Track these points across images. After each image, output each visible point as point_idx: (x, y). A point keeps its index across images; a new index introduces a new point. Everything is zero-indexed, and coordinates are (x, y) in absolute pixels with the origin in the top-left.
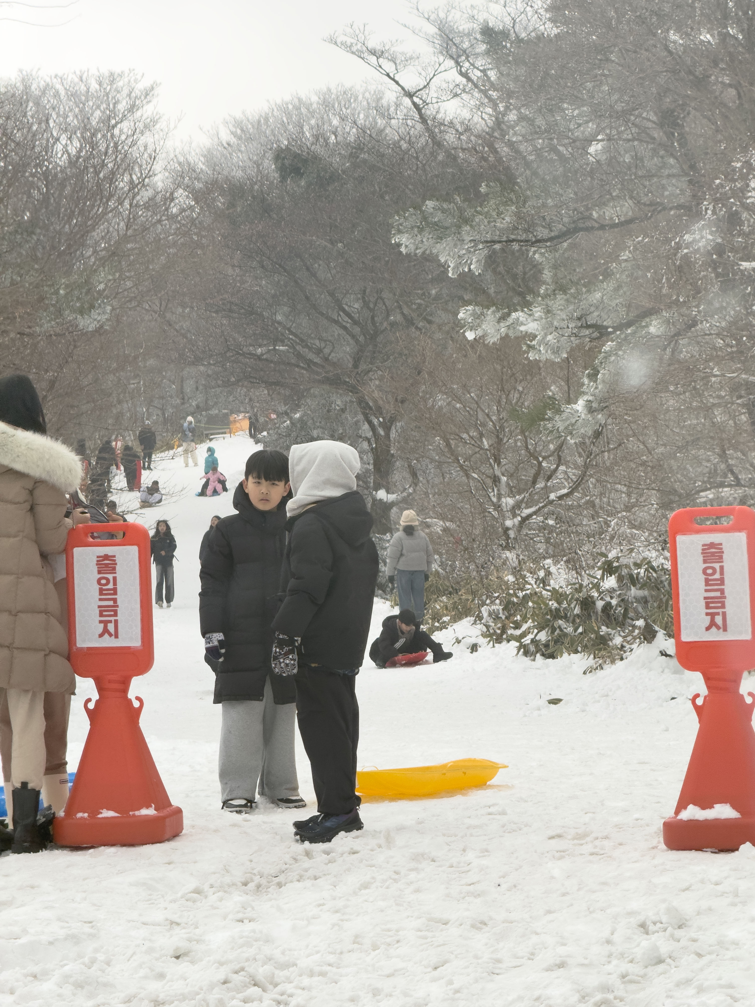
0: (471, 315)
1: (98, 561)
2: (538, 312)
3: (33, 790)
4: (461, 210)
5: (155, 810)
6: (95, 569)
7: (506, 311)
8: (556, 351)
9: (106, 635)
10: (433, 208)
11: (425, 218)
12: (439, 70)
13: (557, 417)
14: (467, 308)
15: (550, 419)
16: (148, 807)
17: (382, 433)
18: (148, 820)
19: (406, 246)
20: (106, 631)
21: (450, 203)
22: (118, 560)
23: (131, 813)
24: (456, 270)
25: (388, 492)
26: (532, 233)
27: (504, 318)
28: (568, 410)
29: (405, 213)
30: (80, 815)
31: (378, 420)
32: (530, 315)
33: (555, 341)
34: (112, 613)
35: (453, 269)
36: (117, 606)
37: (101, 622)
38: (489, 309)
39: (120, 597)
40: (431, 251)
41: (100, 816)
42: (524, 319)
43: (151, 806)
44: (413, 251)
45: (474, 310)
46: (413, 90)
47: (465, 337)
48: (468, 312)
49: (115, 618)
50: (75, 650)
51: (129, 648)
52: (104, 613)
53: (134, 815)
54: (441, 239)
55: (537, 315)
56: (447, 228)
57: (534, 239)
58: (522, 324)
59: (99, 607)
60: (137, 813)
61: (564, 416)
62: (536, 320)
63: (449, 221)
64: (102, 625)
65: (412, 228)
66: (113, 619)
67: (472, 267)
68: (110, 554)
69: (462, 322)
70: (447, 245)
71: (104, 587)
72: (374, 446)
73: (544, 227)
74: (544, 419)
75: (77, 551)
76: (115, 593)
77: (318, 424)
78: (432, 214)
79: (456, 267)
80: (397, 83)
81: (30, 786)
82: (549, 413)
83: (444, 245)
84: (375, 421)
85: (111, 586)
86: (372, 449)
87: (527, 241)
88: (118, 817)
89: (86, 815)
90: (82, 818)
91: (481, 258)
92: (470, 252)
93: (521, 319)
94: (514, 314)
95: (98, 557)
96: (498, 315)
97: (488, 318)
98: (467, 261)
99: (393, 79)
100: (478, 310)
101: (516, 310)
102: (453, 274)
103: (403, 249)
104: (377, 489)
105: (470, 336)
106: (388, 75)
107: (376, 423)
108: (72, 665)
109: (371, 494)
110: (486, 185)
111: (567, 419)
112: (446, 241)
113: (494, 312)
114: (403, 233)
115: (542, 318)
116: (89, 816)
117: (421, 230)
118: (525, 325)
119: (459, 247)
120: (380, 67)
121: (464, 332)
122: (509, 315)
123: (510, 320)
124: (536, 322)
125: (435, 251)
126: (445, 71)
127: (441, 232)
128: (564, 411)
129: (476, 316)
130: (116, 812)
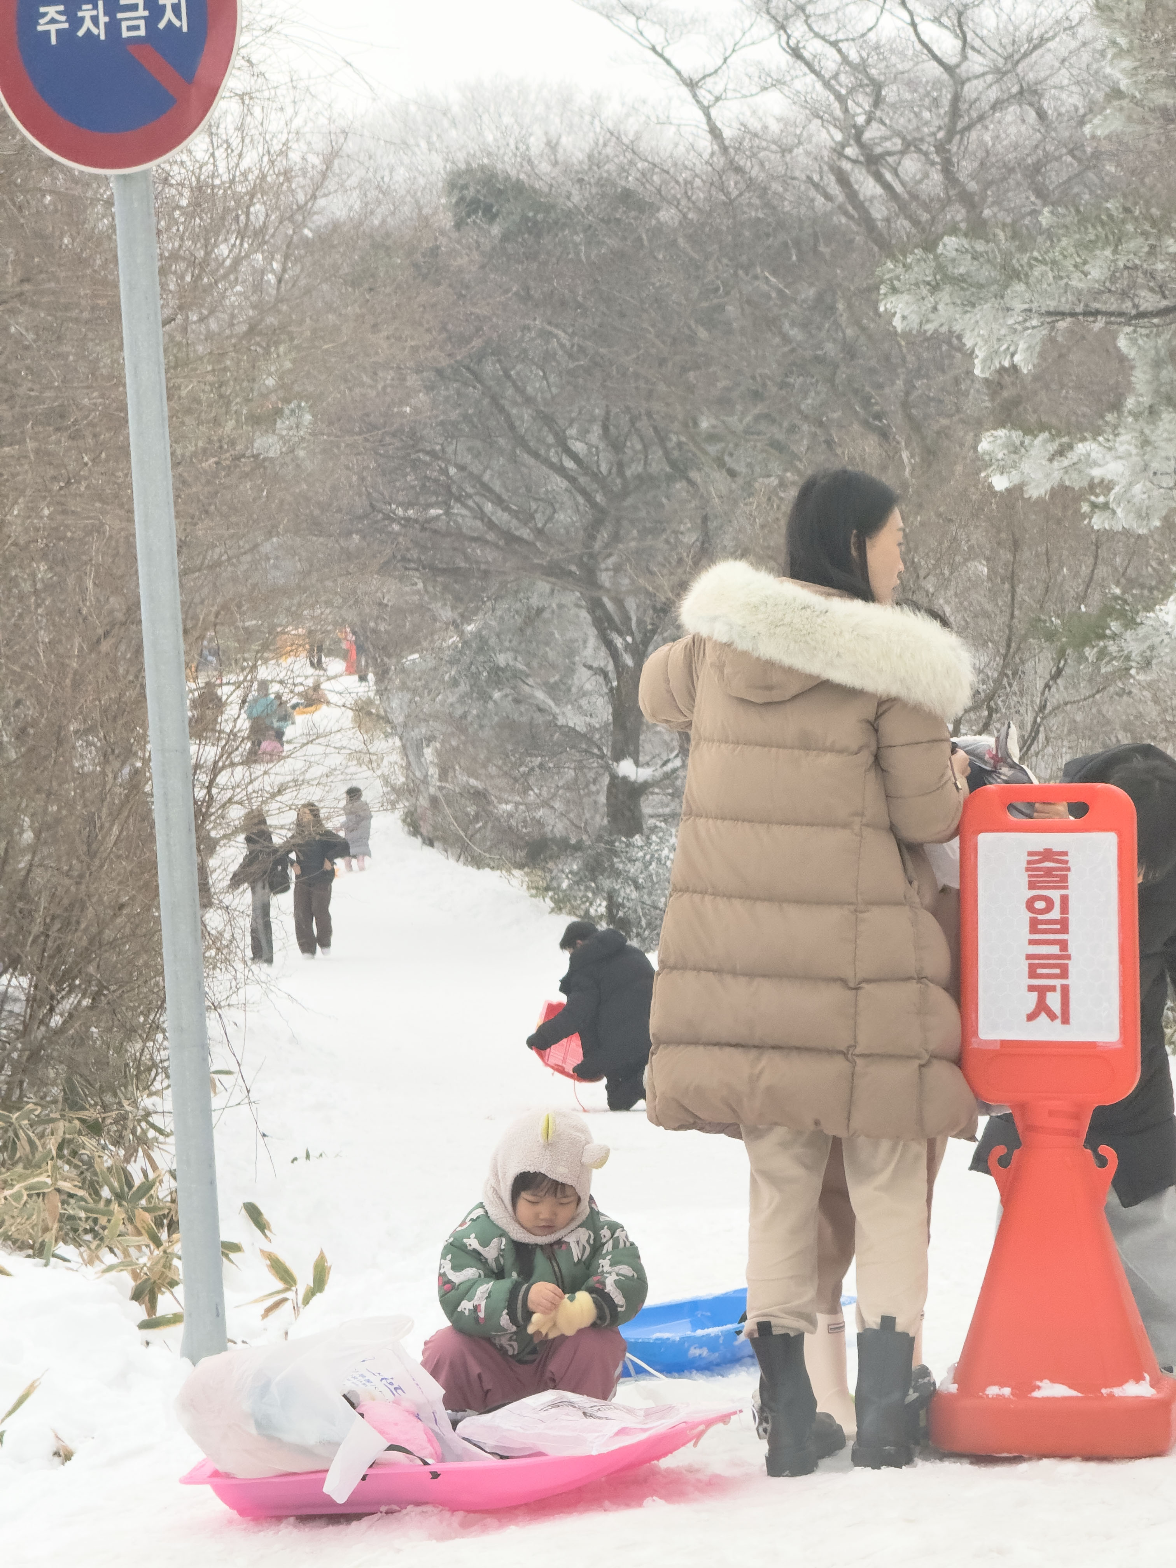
0: (1005, 446)
1: (1029, 862)
2: (1126, 442)
3: (905, 1335)
4: (1007, 256)
5: (1152, 1386)
6: (1024, 880)
7: (1065, 439)
8: (1143, 515)
9: (1043, 1016)
10: (957, 250)
11: (940, 268)
12: (742, 43)
13: (1129, 633)
14: (995, 433)
15: (1114, 637)
16: (1139, 1379)
17: (629, 661)
18: (1141, 1406)
19: (904, 318)
20: (1042, 1007)
21: (988, 241)
22: (1073, 861)
23: (1104, 1391)
24: (988, 363)
25: (637, 763)
26: (1132, 300)
27: (1061, 452)
28: (1151, 622)
29: (905, 257)
30: (993, 1391)
31: (625, 640)
32: (1110, 449)
33: (1145, 496)
34: (1058, 971)
35: (984, 361)
36: (1068, 957)
37: (1031, 988)
38: (1036, 436)
39: (1073, 938)
40: (950, 327)
41: (1036, 1394)
42: (1100, 456)
43: (1144, 1379)
44: (915, 325)
45: (1010, 436)
46: (696, 77)
47: (990, 486)
48: (999, 442)
49: (1064, 982)
50: (975, 1046)
51: (1093, 1045)
52: (1039, 971)
53: (1111, 1396)
54: (973, 305)
55: (1122, 449)
56: (981, 286)
57: (1134, 312)
58: (1095, 464)
59: (1029, 957)
60: (1117, 1391)
61: (1141, 631)
62: (1120, 458)
63: (985, 273)
64: (1034, 995)
65: (917, 285)
66: (1057, 983)
67: (1017, 358)
68: (1056, 849)
69: (987, 458)
70: (983, 317)
71: (1040, 917)
72: (615, 684)
73: (1151, 290)
74: (1103, 637)
75: (985, 840)
76: (1065, 929)
77: (507, 644)
78: (953, 260)
79: (989, 358)
80: (668, 62)
81: (899, 1328)
82: (1115, 626)
83: (978, 316)
84: (619, 642)
85: (1055, 914)
86: (611, 689)
87: (1121, 314)
88: (1077, 1397)
89: (1007, 1391)
90: (999, 1397)
91: (1034, 342)
92: (1015, 331)
93: (1094, 455)
94: (1080, 445)
95: (1030, 854)
96: (1053, 447)
97: (1033, 452)
98: (1008, 348)
99: (661, 56)
100: (1016, 436)
101: (1083, 439)
102: (983, 371)
103: (897, 323)
104: (618, 758)
105: (1000, 483)
106: (654, 49)
107: (619, 645)
108: (966, 1076)
109: (608, 768)
110: (1052, 212)
111: (1146, 638)
112: (982, 310)
113: (1045, 441)
114: (902, 293)
115: (1130, 455)
116: (1012, 1394)
117: (935, 288)
118: (1100, 466)
119: (1001, 321)
120: (641, 33)
121: (988, 476)
122: (1070, 447)
123: (1072, 457)
124: (1120, 462)
125: (957, 328)
126: (753, 43)
127: (973, 294)
128: (1142, 623)
129: (1012, 449)
130: (1071, 1387)
